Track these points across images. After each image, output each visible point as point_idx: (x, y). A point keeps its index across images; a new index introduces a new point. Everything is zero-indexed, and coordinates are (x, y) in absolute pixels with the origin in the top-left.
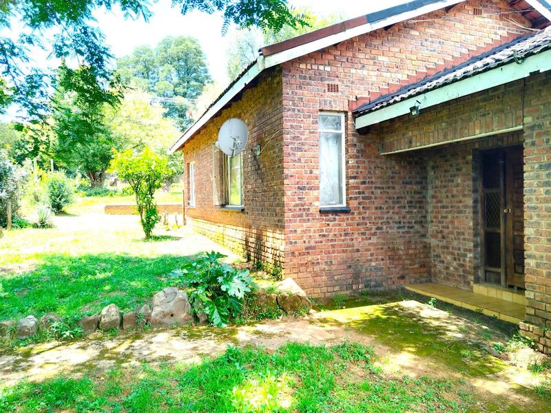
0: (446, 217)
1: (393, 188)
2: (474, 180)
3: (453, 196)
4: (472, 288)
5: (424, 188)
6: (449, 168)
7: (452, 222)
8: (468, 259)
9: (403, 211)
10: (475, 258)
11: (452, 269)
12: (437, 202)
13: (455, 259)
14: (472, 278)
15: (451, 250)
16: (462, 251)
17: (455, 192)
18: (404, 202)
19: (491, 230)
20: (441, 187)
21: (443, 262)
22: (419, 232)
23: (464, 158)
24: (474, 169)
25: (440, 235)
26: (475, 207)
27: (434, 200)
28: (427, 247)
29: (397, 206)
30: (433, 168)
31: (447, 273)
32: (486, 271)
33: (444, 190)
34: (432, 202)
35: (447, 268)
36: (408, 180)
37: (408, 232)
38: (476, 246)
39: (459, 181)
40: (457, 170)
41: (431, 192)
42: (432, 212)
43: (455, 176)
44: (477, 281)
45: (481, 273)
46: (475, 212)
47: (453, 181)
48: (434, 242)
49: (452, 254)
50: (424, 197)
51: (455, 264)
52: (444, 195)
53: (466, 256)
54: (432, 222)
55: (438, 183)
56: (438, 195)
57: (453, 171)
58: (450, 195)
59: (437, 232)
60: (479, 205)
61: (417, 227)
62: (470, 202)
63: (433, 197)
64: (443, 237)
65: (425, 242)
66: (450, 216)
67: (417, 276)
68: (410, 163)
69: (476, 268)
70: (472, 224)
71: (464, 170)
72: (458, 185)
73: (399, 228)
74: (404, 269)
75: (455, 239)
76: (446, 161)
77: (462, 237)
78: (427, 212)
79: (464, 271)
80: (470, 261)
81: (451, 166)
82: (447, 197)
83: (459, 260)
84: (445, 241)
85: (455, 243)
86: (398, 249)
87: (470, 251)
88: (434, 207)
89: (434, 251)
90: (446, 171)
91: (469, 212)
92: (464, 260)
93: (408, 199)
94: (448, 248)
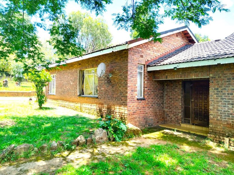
0: (171, 102)
1: (156, 92)
2: (182, 90)
3: (174, 95)
4: (180, 125)
5: (163, 92)
6: (173, 86)
7: (174, 104)
8: (179, 116)
9: (158, 99)
10: (182, 115)
11: (173, 119)
12: (168, 97)
13: (174, 116)
14: (181, 122)
15: (173, 112)
16: (177, 113)
17: (175, 94)
18: (159, 96)
19: (186, 106)
20: (170, 92)
21: (170, 117)
22: (162, 107)
23: (178, 83)
24: (182, 87)
25: (169, 108)
26: (182, 99)
27: (167, 96)
28: (164, 112)
29: (157, 97)
30: (167, 85)
31: (171, 120)
32: (185, 119)
33: (171, 93)
34: (166, 97)
35: (171, 119)
36: (160, 89)
37: (159, 107)
38: (182, 111)
39: (177, 90)
40: (176, 86)
41: (165, 93)
42: (166, 100)
43: (175, 88)
45: (183, 120)
46: (182, 101)
47: (174, 90)
48: (166, 110)
49: (173, 114)
50: (164, 95)
51: (174, 117)
52: (171, 94)
53: (178, 115)
54: (166, 103)
55: (168, 90)
56: (169, 94)
57: (174, 87)
58: (173, 95)
59: (168, 107)
61: (161, 105)
62: (181, 97)
63: (166, 95)
64: (170, 108)
65: (164, 110)
66: (173, 101)
67: (161, 121)
68: (160, 83)
69: (182, 118)
70: (181, 104)
71: (178, 87)
72: (176, 92)
73: (157, 105)
74: (158, 119)
75: (175, 109)
76: (172, 83)
77: (177, 108)
78: (164, 100)
79: (177, 119)
80: (180, 116)
81: (174, 85)
82: (172, 95)
83: (176, 116)
84: (170, 110)
85: (175, 110)
86: (157, 112)
87: (180, 113)
88: (167, 98)
89: (166, 113)
90: (171, 87)
91: (180, 100)
92: (178, 116)
93: (160, 95)
94: (172, 112)
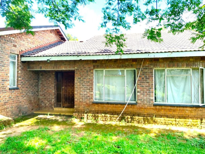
0: (46, 90)
1: (31, 81)
2: (55, 79)
3: (48, 84)
4: (54, 109)
5: (38, 81)
6: (47, 75)
7: (48, 91)
8: (52, 101)
9: (33, 88)
10: (54, 101)
11: (47, 105)
12: (43, 85)
13: (48, 102)
14: (54, 106)
15: (47, 99)
16: (51, 99)
17: (49, 82)
18: (34, 85)
19: (59, 93)
20: (44, 81)
21: (44, 103)
22: (37, 95)
23: (52, 73)
24: (55, 76)
25: (43, 95)
26: (55, 87)
27: (42, 85)
28: (39, 99)
29: (31, 87)
30: (42, 75)
31: (45, 106)
32: (57, 104)
33: (45, 82)
34: (41, 85)
35: (46, 105)
36: (34, 78)
37: (34, 95)
38: (55, 97)
39: (50, 79)
40: (50, 76)
41: (40, 82)
42: (41, 88)
43: (49, 78)
44: (55, 107)
45: (56, 105)
46: (55, 88)
47: (48, 79)
48: (41, 97)
49: (48, 100)
50: (39, 84)
51: (48, 103)
52: (45, 83)
53: (52, 100)
54: (41, 91)
55: (43, 79)
56: (43, 83)
57: (48, 76)
58: (47, 83)
59: (42, 94)
60: (56, 86)
61: (36, 93)
62: (54, 85)
63: (41, 84)
64: (45, 96)
65: (38, 98)
66: (47, 90)
67: (36, 108)
68: (35, 73)
69: (55, 103)
70: (54, 91)
71: (52, 77)
72: (50, 81)
73: (32, 94)
74: (33, 107)
75: (49, 96)
76: (46, 73)
77: (51, 95)
78: (39, 88)
79: (51, 105)
80: (53, 102)
81: (48, 75)
82: (46, 84)
83: (50, 102)
84: (45, 97)
85: (49, 97)
86: (32, 100)
87: (53, 99)
88: (41, 87)
89: (41, 100)
90: (46, 76)
91: (53, 88)
92: (51, 102)
93: (35, 84)
94: (46, 99)
